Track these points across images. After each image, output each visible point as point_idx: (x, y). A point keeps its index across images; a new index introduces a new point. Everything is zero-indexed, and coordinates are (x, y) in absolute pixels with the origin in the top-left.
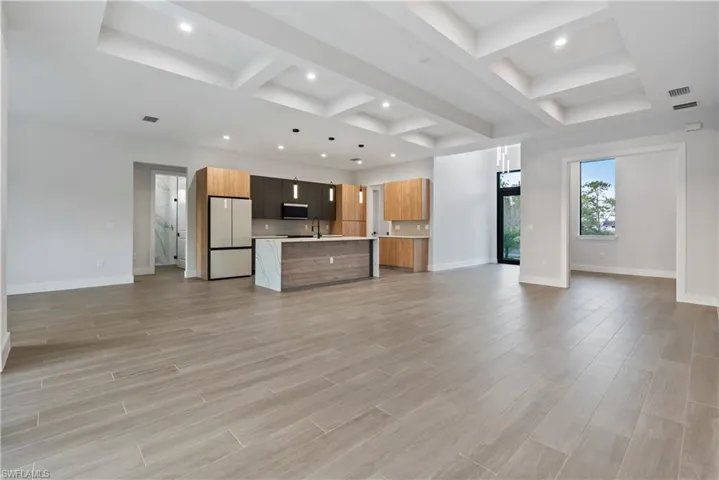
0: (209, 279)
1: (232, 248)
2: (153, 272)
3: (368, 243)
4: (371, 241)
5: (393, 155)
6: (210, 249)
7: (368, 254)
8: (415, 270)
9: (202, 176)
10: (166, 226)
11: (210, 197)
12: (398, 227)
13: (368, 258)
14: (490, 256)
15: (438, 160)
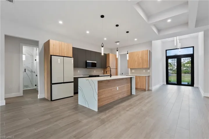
0: (51, 100)
1: (64, 83)
2: (22, 95)
3: (130, 79)
4: (131, 78)
5: (136, 40)
6: (52, 84)
7: (130, 84)
8: (146, 90)
9: (47, 45)
10: (32, 72)
11: (51, 55)
12: (133, 71)
13: (130, 86)
14: (163, 81)
15: (153, 42)
